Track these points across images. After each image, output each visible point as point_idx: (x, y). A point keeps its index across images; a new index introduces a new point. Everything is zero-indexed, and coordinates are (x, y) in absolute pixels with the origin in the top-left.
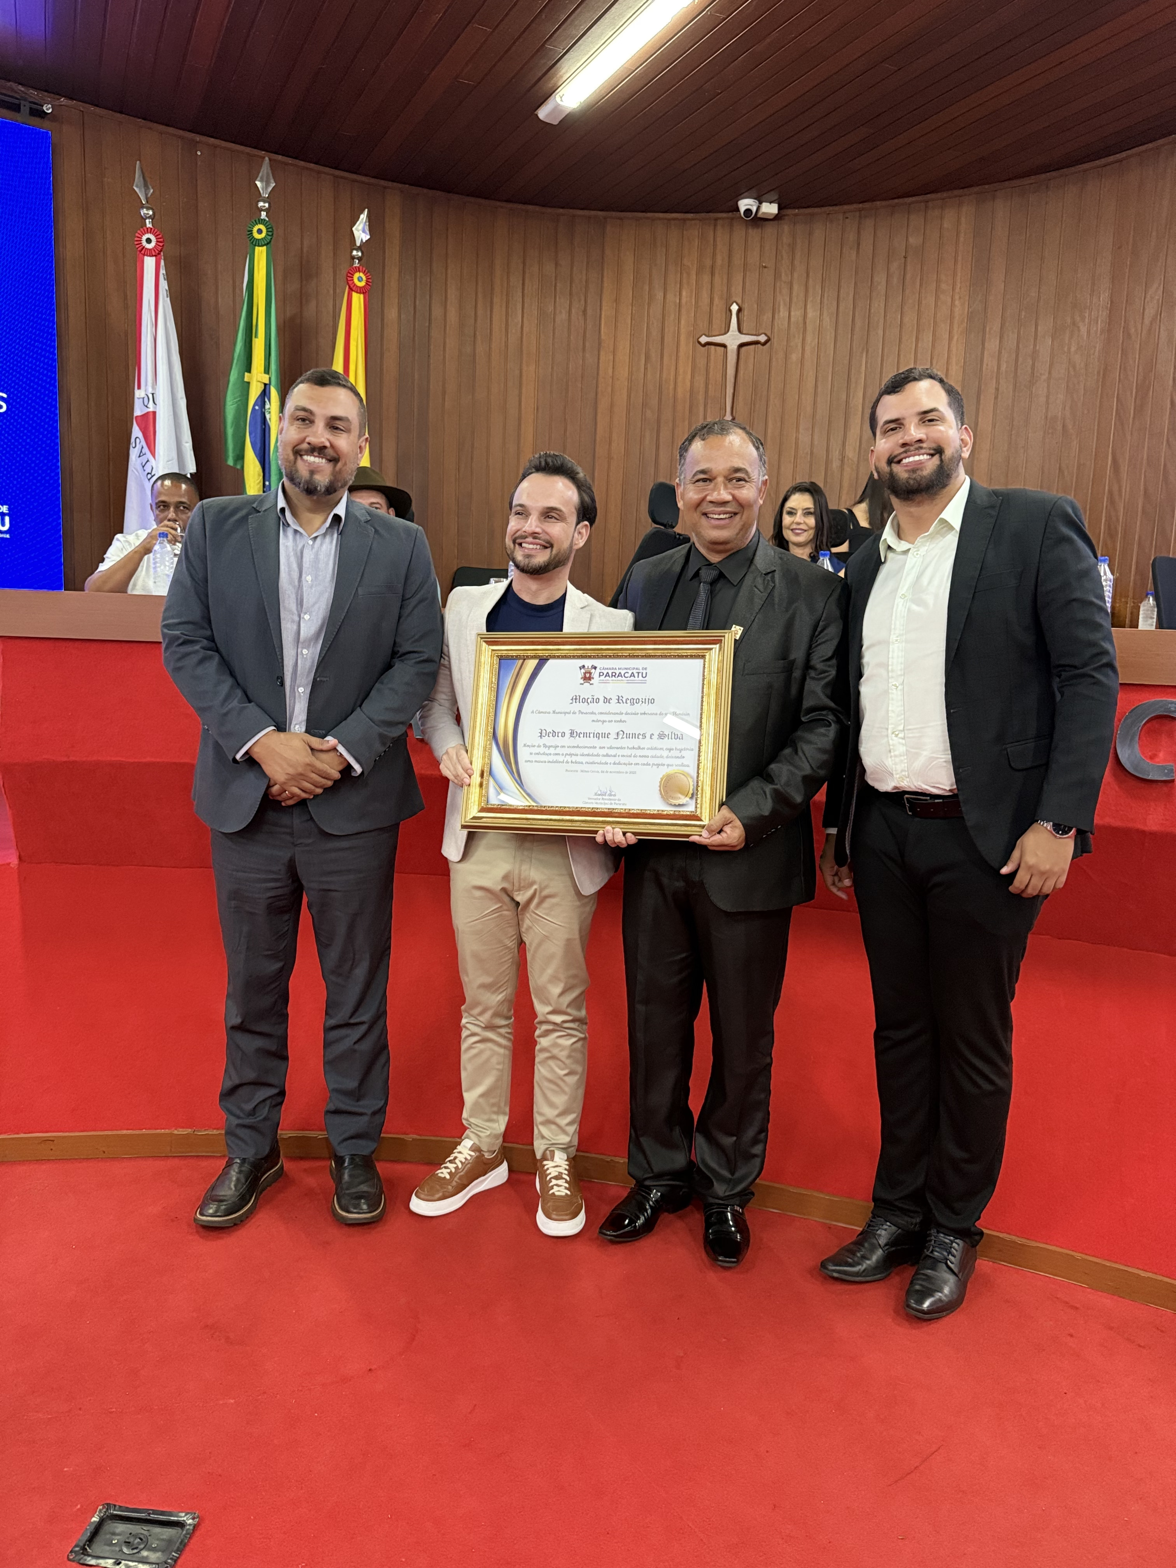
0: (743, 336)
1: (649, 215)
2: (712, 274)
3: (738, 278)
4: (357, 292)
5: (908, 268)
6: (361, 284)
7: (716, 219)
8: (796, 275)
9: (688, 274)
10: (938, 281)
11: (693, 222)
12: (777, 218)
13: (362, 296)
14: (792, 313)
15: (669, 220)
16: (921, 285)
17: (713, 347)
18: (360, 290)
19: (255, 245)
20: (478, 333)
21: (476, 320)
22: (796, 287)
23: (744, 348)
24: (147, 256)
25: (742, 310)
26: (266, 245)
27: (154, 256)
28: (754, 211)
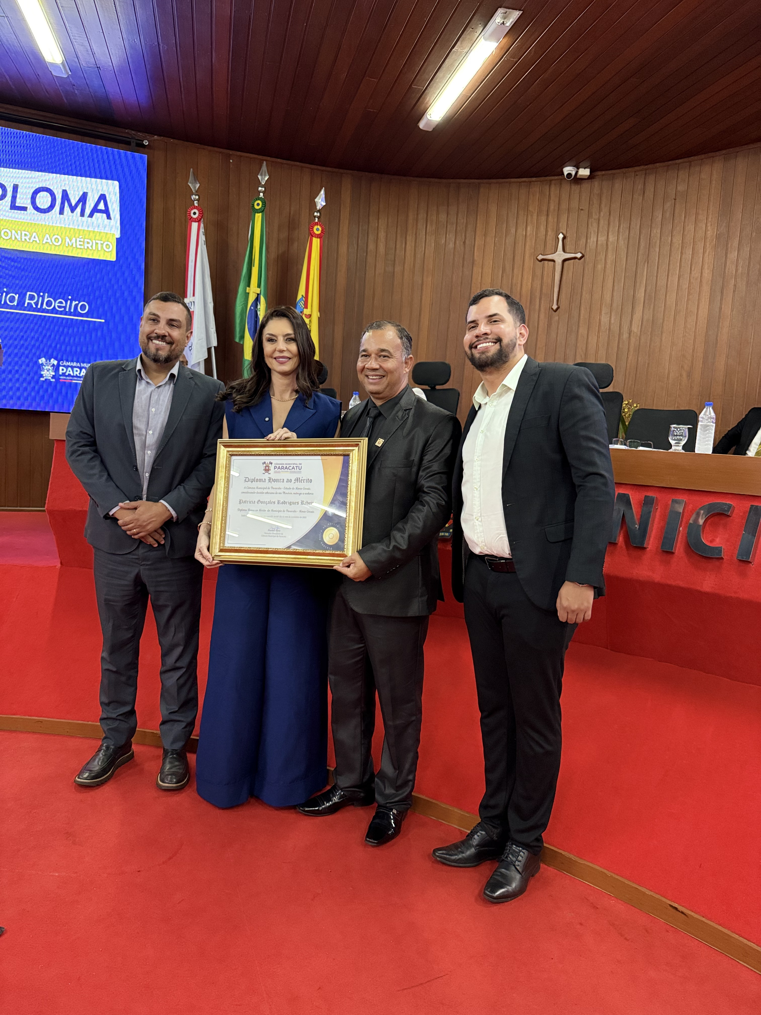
0: (566, 254)
1: (507, 180)
2: (548, 215)
3: (564, 218)
4: (316, 237)
5: (677, 206)
6: (319, 232)
7: (551, 181)
8: (602, 214)
9: (532, 216)
10: (697, 214)
11: (536, 183)
12: (591, 177)
13: (319, 240)
14: (599, 239)
15: (520, 182)
16: (685, 217)
17: (546, 262)
18: (318, 236)
19: (255, 213)
20: (396, 259)
21: (395, 250)
22: (602, 222)
23: (567, 262)
24: (193, 222)
25: (566, 237)
26: (262, 212)
27: (197, 222)
28: (573, 174)
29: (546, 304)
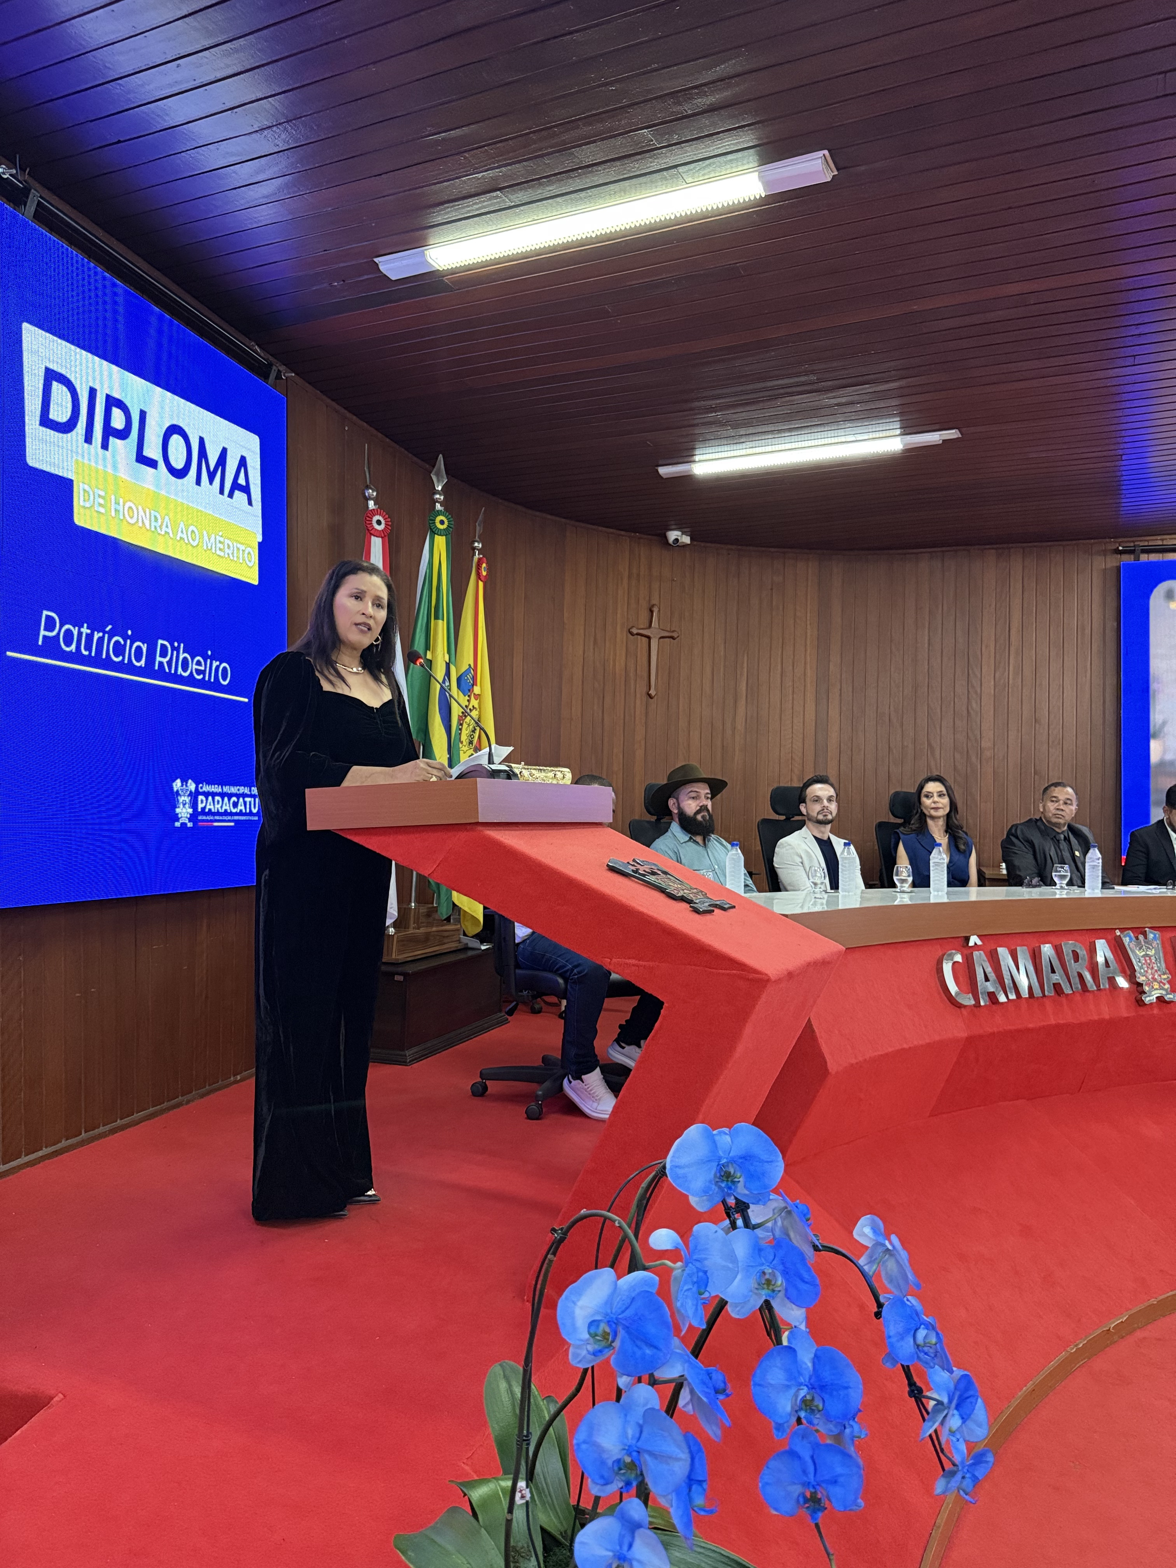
0: (662, 631)
1: (597, 527)
2: (638, 579)
3: (656, 586)
6: (485, 574)
7: (640, 538)
8: (695, 590)
13: (483, 584)
17: (640, 637)
18: (483, 579)
19: (435, 534)
23: (662, 640)
24: (374, 536)
25: (659, 611)
26: (446, 535)
27: (382, 537)
28: (680, 541)
29: (641, 689)
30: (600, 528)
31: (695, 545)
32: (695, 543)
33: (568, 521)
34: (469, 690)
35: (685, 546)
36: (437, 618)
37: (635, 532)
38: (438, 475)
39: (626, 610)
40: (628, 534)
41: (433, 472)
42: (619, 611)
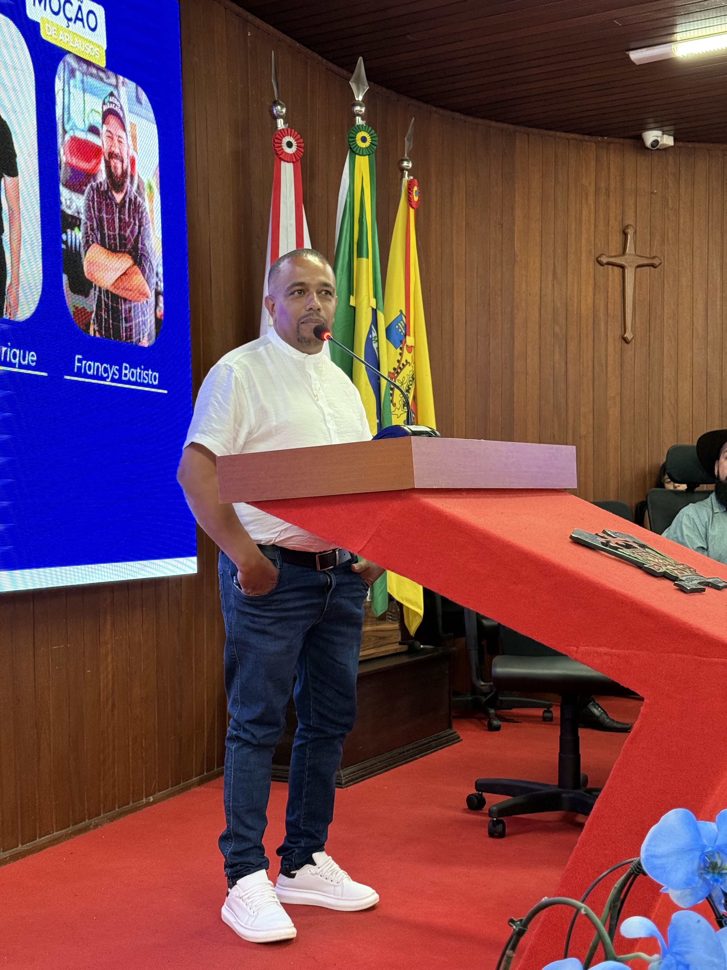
0: (639, 258)
1: (552, 133)
2: (608, 196)
3: (630, 201)
4: (413, 208)
6: (416, 199)
7: (609, 143)
8: (682, 203)
9: (586, 193)
12: (671, 150)
17: (611, 267)
18: (415, 206)
19: (356, 154)
23: (639, 269)
24: (284, 161)
25: (635, 232)
26: (368, 155)
27: (293, 162)
28: (660, 143)
29: (615, 332)
30: (558, 134)
31: (679, 147)
32: (681, 144)
33: (518, 128)
34: (401, 342)
35: (667, 149)
36: (360, 255)
37: (602, 136)
38: (358, 82)
39: (592, 234)
40: (594, 138)
41: (352, 79)
42: (584, 236)
